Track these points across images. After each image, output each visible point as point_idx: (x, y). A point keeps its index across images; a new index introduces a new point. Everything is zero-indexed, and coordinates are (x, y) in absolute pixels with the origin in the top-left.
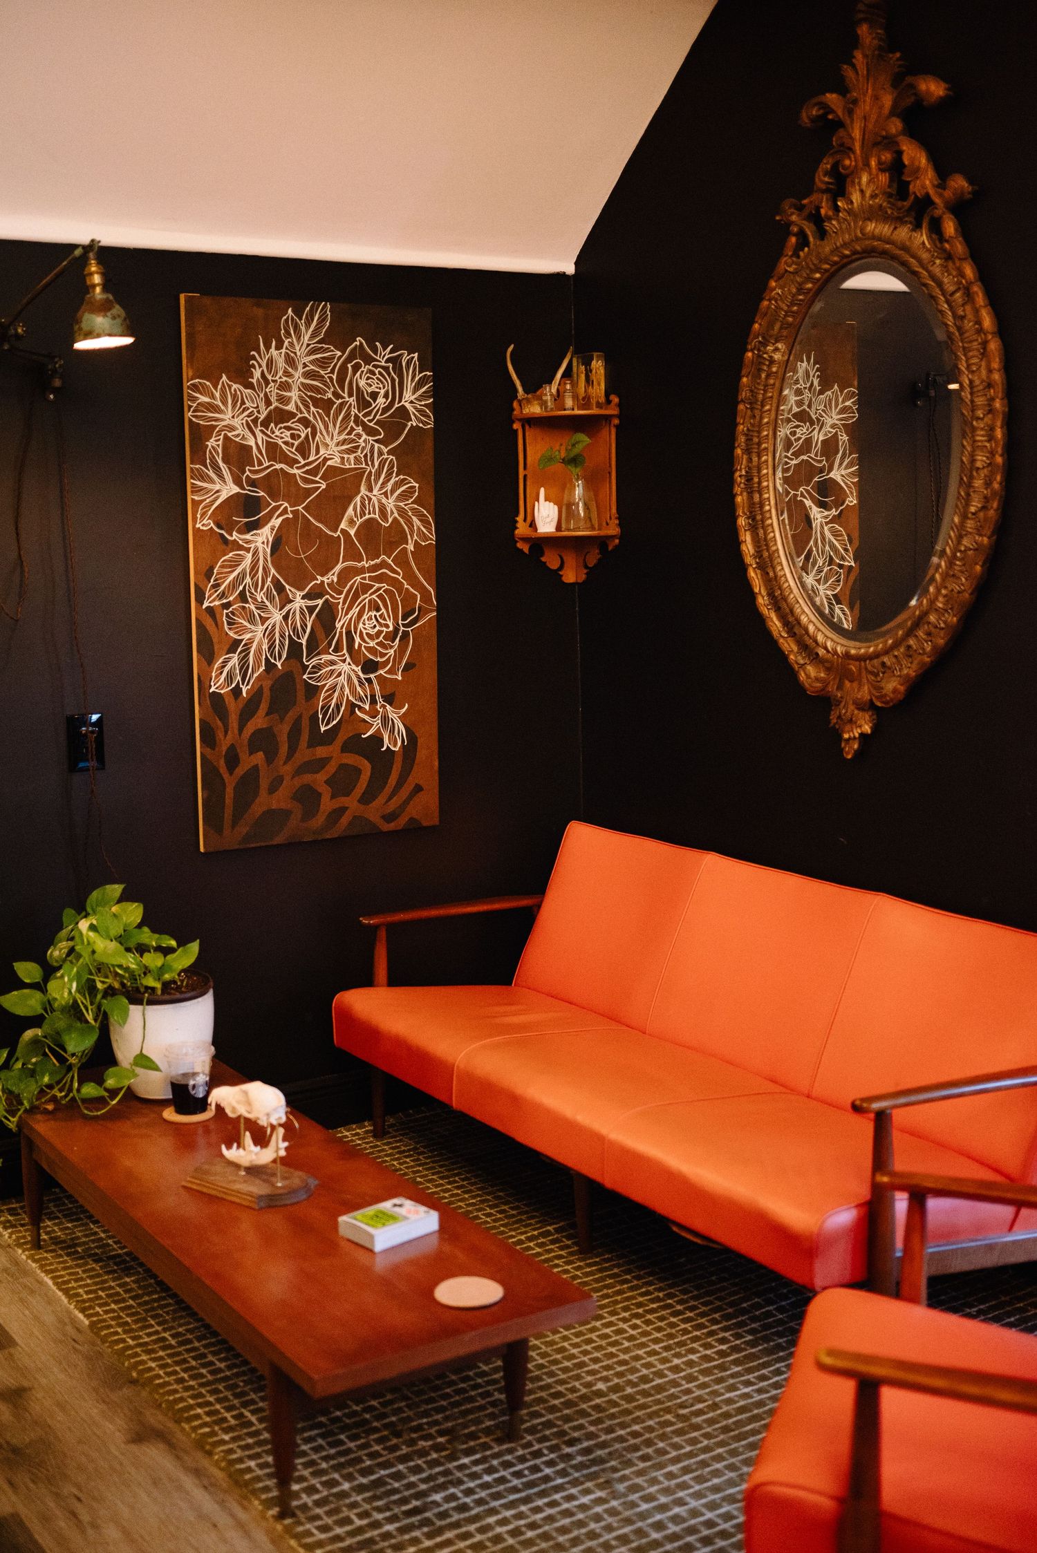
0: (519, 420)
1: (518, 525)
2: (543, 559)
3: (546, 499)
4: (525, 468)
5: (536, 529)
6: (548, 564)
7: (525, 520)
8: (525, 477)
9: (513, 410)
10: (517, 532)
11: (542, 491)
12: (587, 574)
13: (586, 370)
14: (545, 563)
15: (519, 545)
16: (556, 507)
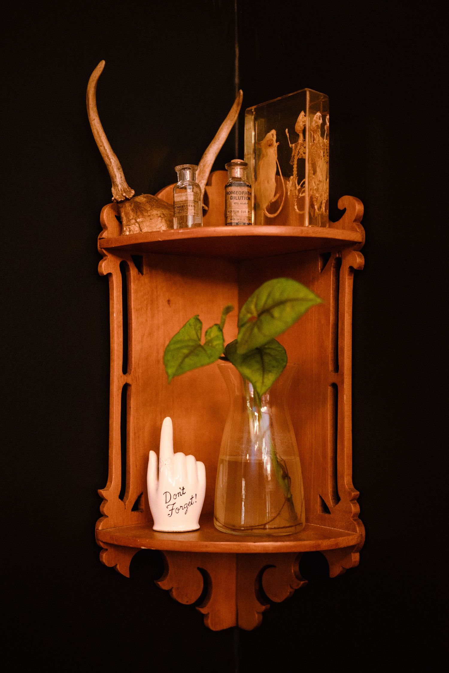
0: (116, 251)
1: (105, 509)
2: (164, 585)
3: (177, 448)
4: (126, 369)
5: (149, 520)
6: (174, 594)
7: (122, 495)
8: (126, 388)
9: (100, 227)
10: (101, 526)
11: (167, 425)
12: (264, 613)
13: (281, 137)
14: (168, 593)
15: (105, 558)
16: (201, 467)
